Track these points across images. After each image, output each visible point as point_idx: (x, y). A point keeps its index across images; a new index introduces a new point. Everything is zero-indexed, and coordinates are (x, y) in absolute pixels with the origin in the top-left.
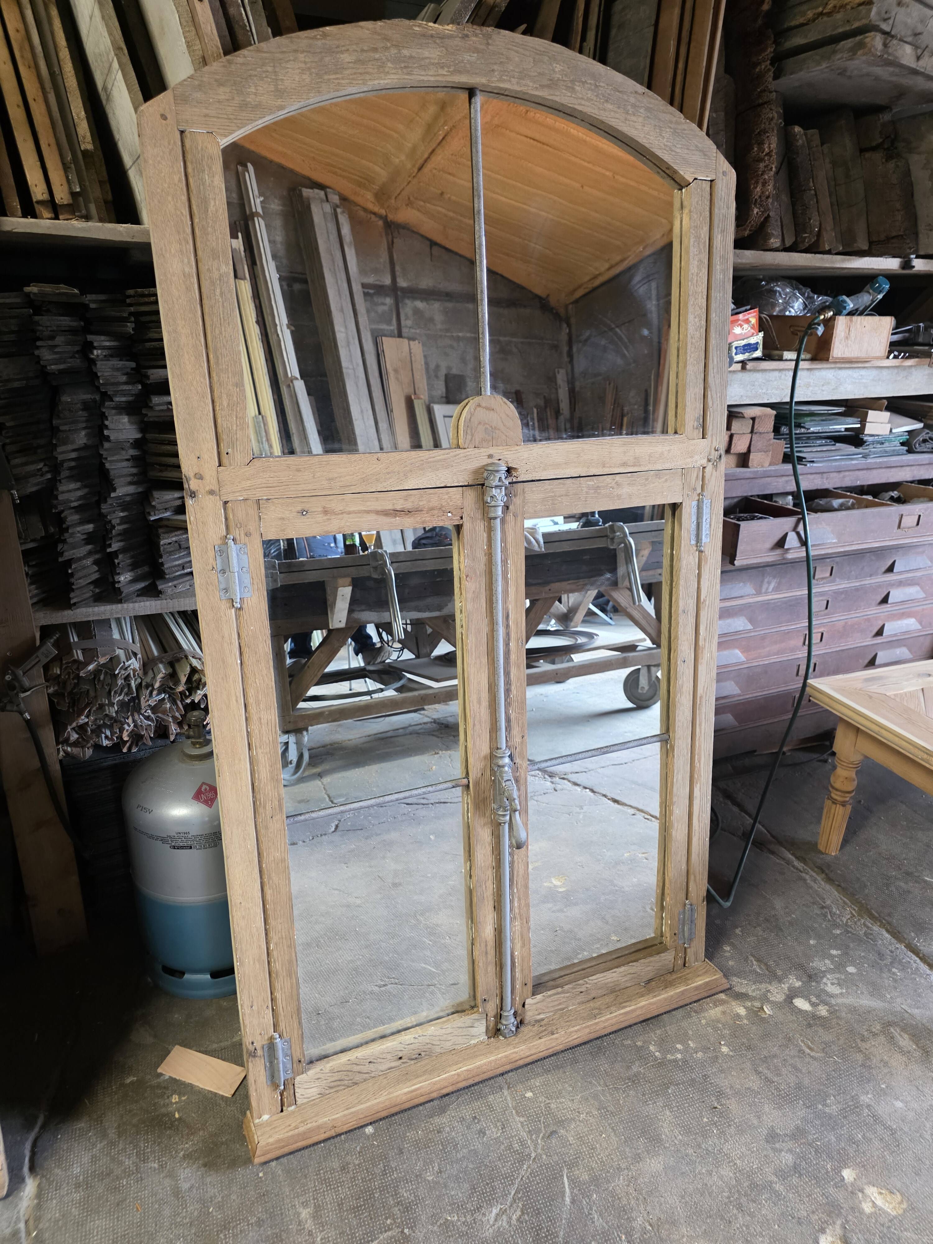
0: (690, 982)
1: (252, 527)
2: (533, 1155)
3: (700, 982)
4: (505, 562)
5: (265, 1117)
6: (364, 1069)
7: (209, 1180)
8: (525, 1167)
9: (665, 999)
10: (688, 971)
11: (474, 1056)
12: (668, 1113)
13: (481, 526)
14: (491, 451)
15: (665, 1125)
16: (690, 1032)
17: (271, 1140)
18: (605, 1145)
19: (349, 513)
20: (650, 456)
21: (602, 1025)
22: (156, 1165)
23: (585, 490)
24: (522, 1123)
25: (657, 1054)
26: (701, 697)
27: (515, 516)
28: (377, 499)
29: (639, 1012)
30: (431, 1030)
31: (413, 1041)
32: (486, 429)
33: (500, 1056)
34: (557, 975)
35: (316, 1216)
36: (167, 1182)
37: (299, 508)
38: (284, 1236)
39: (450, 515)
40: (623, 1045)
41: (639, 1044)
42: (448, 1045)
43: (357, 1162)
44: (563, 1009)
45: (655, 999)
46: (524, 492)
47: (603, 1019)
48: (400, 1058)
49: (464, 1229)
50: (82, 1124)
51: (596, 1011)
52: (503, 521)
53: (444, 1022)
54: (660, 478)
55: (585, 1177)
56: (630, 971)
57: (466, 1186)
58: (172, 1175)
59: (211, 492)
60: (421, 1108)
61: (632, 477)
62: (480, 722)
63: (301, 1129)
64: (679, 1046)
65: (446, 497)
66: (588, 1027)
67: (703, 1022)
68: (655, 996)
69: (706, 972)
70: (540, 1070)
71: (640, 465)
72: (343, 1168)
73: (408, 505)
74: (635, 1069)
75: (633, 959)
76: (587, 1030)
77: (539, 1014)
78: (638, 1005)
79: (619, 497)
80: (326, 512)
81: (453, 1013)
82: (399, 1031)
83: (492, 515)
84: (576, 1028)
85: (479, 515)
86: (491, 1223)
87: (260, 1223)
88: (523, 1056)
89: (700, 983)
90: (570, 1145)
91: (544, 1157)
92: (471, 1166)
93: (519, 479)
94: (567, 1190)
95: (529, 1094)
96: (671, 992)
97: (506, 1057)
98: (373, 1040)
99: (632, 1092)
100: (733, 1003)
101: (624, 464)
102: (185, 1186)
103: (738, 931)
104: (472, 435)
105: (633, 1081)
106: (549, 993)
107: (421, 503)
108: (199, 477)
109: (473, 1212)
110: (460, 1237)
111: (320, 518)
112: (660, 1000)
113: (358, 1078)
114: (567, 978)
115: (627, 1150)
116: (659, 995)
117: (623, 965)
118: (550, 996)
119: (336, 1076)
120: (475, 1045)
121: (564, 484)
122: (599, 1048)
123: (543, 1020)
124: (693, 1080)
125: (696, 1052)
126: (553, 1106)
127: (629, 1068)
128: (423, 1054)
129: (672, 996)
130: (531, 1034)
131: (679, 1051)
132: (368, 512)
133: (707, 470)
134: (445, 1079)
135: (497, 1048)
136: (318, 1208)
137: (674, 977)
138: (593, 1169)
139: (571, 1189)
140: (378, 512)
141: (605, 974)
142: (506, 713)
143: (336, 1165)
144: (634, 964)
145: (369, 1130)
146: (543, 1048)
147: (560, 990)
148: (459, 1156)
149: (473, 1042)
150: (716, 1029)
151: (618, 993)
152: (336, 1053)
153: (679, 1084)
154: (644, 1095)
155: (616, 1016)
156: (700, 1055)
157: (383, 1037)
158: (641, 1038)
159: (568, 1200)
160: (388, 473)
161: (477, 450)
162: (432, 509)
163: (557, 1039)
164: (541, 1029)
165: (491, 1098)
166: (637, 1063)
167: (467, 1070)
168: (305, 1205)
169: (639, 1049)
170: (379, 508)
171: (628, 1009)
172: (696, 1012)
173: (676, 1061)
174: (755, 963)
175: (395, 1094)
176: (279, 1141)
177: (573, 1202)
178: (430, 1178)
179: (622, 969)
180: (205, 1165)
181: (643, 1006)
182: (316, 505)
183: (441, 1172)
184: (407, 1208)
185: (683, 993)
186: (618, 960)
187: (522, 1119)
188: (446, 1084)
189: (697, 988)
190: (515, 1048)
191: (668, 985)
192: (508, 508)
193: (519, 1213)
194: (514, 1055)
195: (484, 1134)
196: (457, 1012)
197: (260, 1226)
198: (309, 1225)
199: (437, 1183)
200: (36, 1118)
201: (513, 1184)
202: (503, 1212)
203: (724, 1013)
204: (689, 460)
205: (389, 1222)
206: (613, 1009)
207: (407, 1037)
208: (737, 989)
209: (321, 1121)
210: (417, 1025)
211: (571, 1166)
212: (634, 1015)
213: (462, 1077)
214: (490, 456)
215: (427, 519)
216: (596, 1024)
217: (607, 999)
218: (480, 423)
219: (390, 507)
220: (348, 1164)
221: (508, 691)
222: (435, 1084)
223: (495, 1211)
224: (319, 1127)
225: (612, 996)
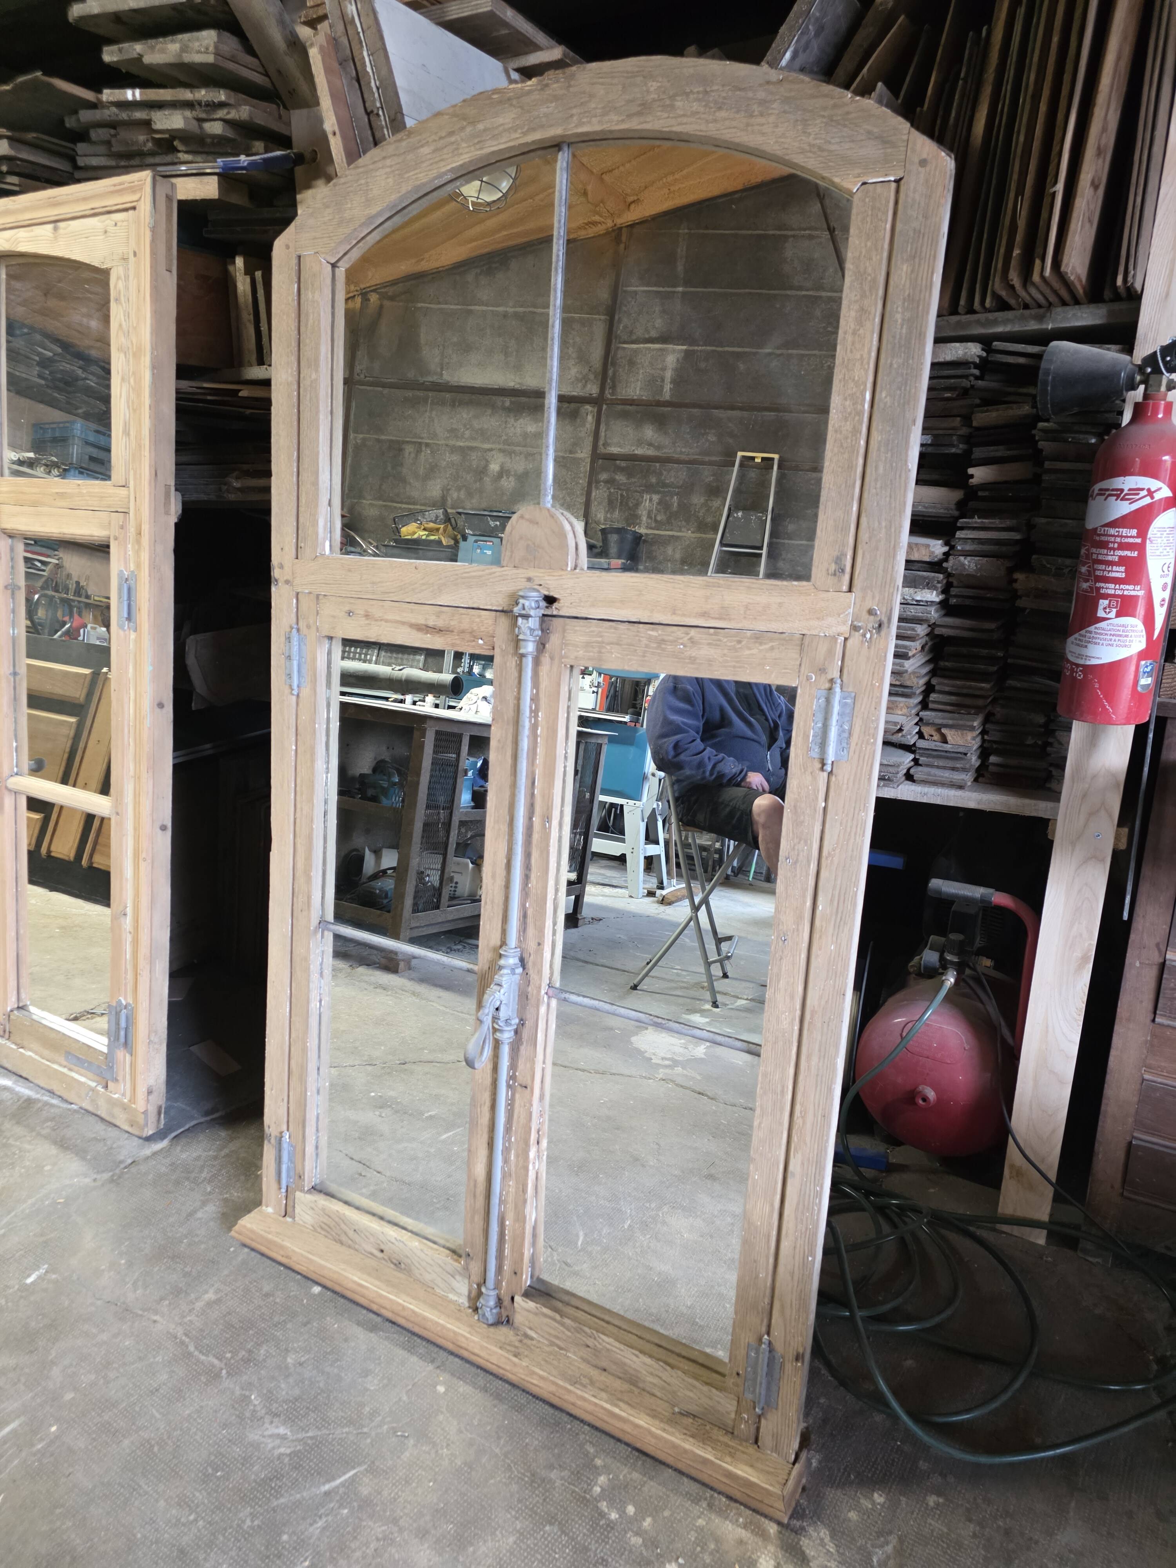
0: (728, 1459)
1: (311, 621)
2: (365, 1430)
3: (742, 1471)
4: (535, 713)
5: (270, 1210)
6: (351, 1233)
7: (212, 1224)
8: (346, 1430)
9: (675, 1446)
10: (752, 1450)
11: (433, 1306)
12: (511, 1540)
13: (512, 662)
14: (531, 573)
15: (490, 1544)
16: (667, 1513)
17: (249, 1226)
18: (420, 1491)
19: (387, 621)
20: (747, 607)
21: (571, 1398)
22: (209, 1189)
23: (644, 641)
24: (400, 1399)
25: (597, 1489)
26: (813, 1013)
27: (552, 658)
28: (412, 611)
29: (627, 1428)
30: (415, 1243)
31: (393, 1240)
32: (528, 546)
33: (449, 1326)
34: (574, 1302)
35: (209, 1304)
36: (198, 1204)
37: (347, 608)
38: (182, 1295)
39: (481, 642)
40: (581, 1446)
41: (598, 1462)
42: (428, 1277)
43: (278, 1300)
44: (561, 1348)
45: (659, 1432)
46: (564, 631)
47: (579, 1392)
48: (382, 1251)
49: (248, 1414)
50: (223, 1134)
51: (585, 1381)
52: (537, 662)
53: (432, 1248)
54: (761, 644)
55: (365, 1491)
56: (660, 1374)
57: (297, 1392)
58: (204, 1203)
59: (287, 582)
60: (365, 1312)
61: (715, 634)
62: (492, 902)
63: (270, 1236)
64: (631, 1510)
65: (478, 620)
66: (557, 1385)
67: (701, 1522)
68: (664, 1430)
69: (768, 1473)
70: (482, 1383)
71: (730, 620)
72: (267, 1295)
73: (440, 623)
74: (554, 1475)
75: (671, 1361)
76: (553, 1388)
77: (531, 1329)
78: (632, 1418)
79: (693, 660)
80: (367, 616)
81: (448, 1249)
82: (396, 1224)
83: (522, 651)
84: (541, 1373)
85: (511, 650)
86: (266, 1433)
87: (186, 1275)
88: (470, 1348)
89: (739, 1473)
90: (399, 1457)
91: (369, 1441)
92: (321, 1385)
93: (561, 613)
94: (338, 1481)
95: (441, 1389)
96: (689, 1445)
97: (455, 1332)
98: (374, 1215)
99: (514, 1487)
100: (771, 1548)
101: (704, 615)
102: (199, 1215)
103: (932, 1500)
104: (512, 552)
105: (533, 1481)
106: (545, 1310)
107: (452, 623)
108: (281, 567)
109: (270, 1412)
110: (238, 1416)
111: (364, 621)
112: (667, 1441)
113: (344, 1238)
114: (580, 1314)
115: (428, 1518)
116: (672, 1434)
117: (651, 1356)
118: (545, 1316)
119: (326, 1220)
120: (451, 1301)
121: (616, 629)
122: (557, 1424)
123: (532, 1339)
124: (586, 1549)
125: (637, 1534)
126: (441, 1417)
127: (551, 1467)
128: (403, 1266)
129: (686, 1451)
130: (502, 1339)
131: (622, 1512)
132: (403, 623)
133: (850, 643)
134: (391, 1300)
135: (458, 1319)
136: (218, 1301)
137: (726, 1439)
138: (379, 1493)
139: (343, 1484)
140: (412, 626)
141: (622, 1347)
142: (523, 906)
143: (267, 1288)
144: (668, 1368)
145: (317, 1289)
146: (494, 1359)
147: (558, 1317)
148: (328, 1369)
149: (452, 1296)
150: (701, 1542)
151: (636, 1391)
152: (340, 1200)
153: (566, 1535)
154: (519, 1501)
155: (596, 1404)
156: (637, 1541)
157: (382, 1218)
158: (609, 1460)
159: (327, 1487)
160: (424, 584)
161: (515, 571)
162: (463, 632)
163: (515, 1365)
164: (517, 1344)
165: (414, 1359)
166: (566, 1473)
167: (413, 1311)
168: (218, 1291)
169: (589, 1465)
170: (413, 621)
171: (616, 1411)
172: (710, 1506)
173: (602, 1515)
174: (889, 1549)
175: (350, 1276)
176: (252, 1231)
177: (327, 1494)
178: (289, 1360)
179: (648, 1361)
180: (223, 1214)
181: (637, 1426)
182: (360, 608)
183: (301, 1364)
184: (247, 1361)
185: (705, 1461)
186: (655, 1348)
187: (405, 1398)
188: (388, 1307)
189: (730, 1475)
190: (469, 1333)
191: (704, 1438)
192: (544, 645)
193: (288, 1451)
194: (463, 1340)
195: (367, 1376)
196: (454, 1252)
197: (184, 1276)
198: (199, 1305)
199: (287, 1368)
200: (217, 1111)
201: (319, 1429)
202: (283, 1438)
203: (741, 1542)
204: (816, 623)
205: (229, 1355)
206: (604, 1395)
207: (392, 1233)
208: (805, 1542)
209: (287, 1244)
210: (411, 1232)
211: (372, 1470)
212: (619, 1424)
213: (405, 1314)
214: (529, 579)
215: (458, 642)
216: (569, 1391)
217: (618, 1384)
218: (521, 538)
219: (422, 622)
220: (273, 1295)
221: (526, 878)
222: (381, 1296)
223: (282, 1430)
224: (282, 1247)
225: (626, 1386)
